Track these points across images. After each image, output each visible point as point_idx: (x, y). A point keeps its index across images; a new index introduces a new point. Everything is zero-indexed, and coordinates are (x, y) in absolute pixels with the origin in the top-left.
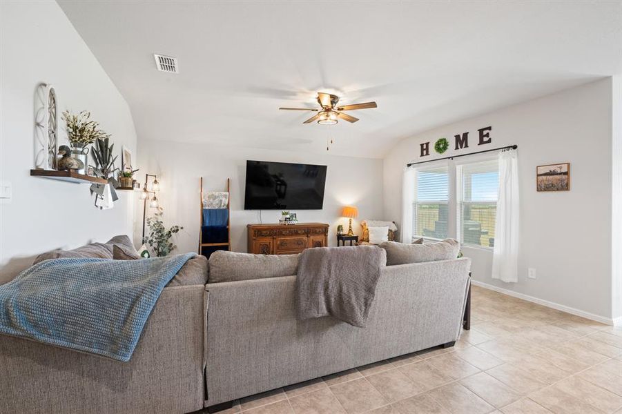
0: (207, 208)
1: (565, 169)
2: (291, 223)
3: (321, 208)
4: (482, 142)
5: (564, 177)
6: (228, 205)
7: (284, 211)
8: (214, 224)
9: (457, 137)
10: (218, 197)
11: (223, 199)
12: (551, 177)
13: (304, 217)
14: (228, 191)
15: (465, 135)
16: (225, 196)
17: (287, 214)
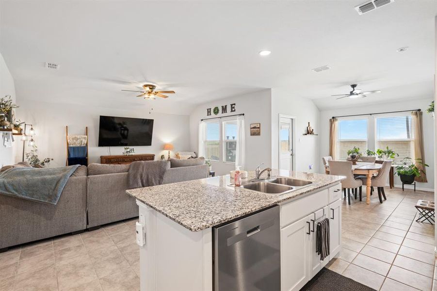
0: (71, 146)
1: (259, 126)
2: (130, 154)
3: (150, 145)
4: (232, 111)
5: (258, 129)
6: (87, 144)
7: (126, 147)
8: (77, 156)
9: (223, 107)
10: (80, 139)
11: (84, 140)
12: (254, 129)
13: (139, 151)
14: (87, 135)
15: (226, 106)
16: (85, 138)
17: (127, 149)
